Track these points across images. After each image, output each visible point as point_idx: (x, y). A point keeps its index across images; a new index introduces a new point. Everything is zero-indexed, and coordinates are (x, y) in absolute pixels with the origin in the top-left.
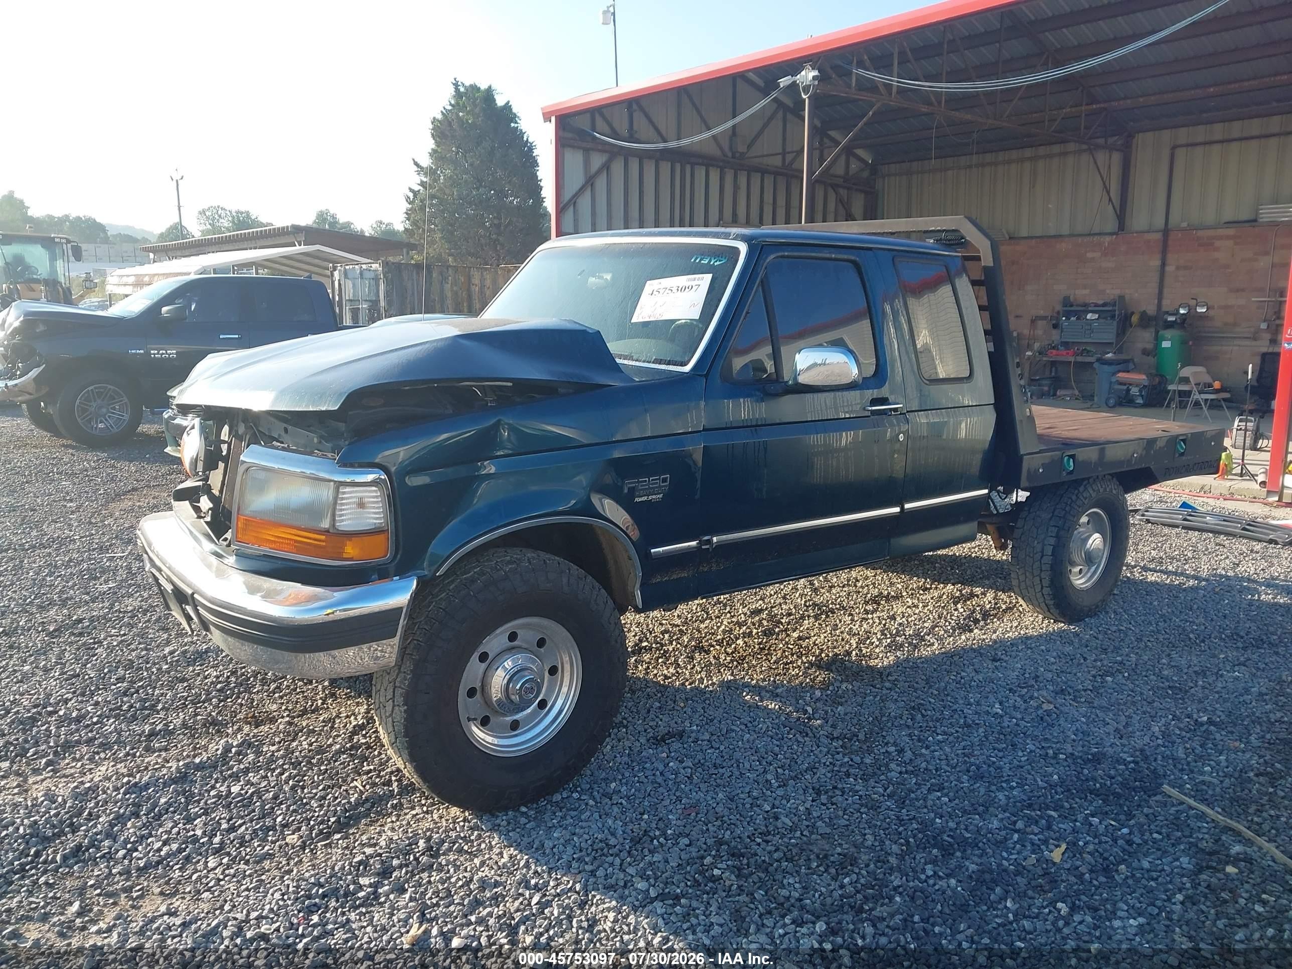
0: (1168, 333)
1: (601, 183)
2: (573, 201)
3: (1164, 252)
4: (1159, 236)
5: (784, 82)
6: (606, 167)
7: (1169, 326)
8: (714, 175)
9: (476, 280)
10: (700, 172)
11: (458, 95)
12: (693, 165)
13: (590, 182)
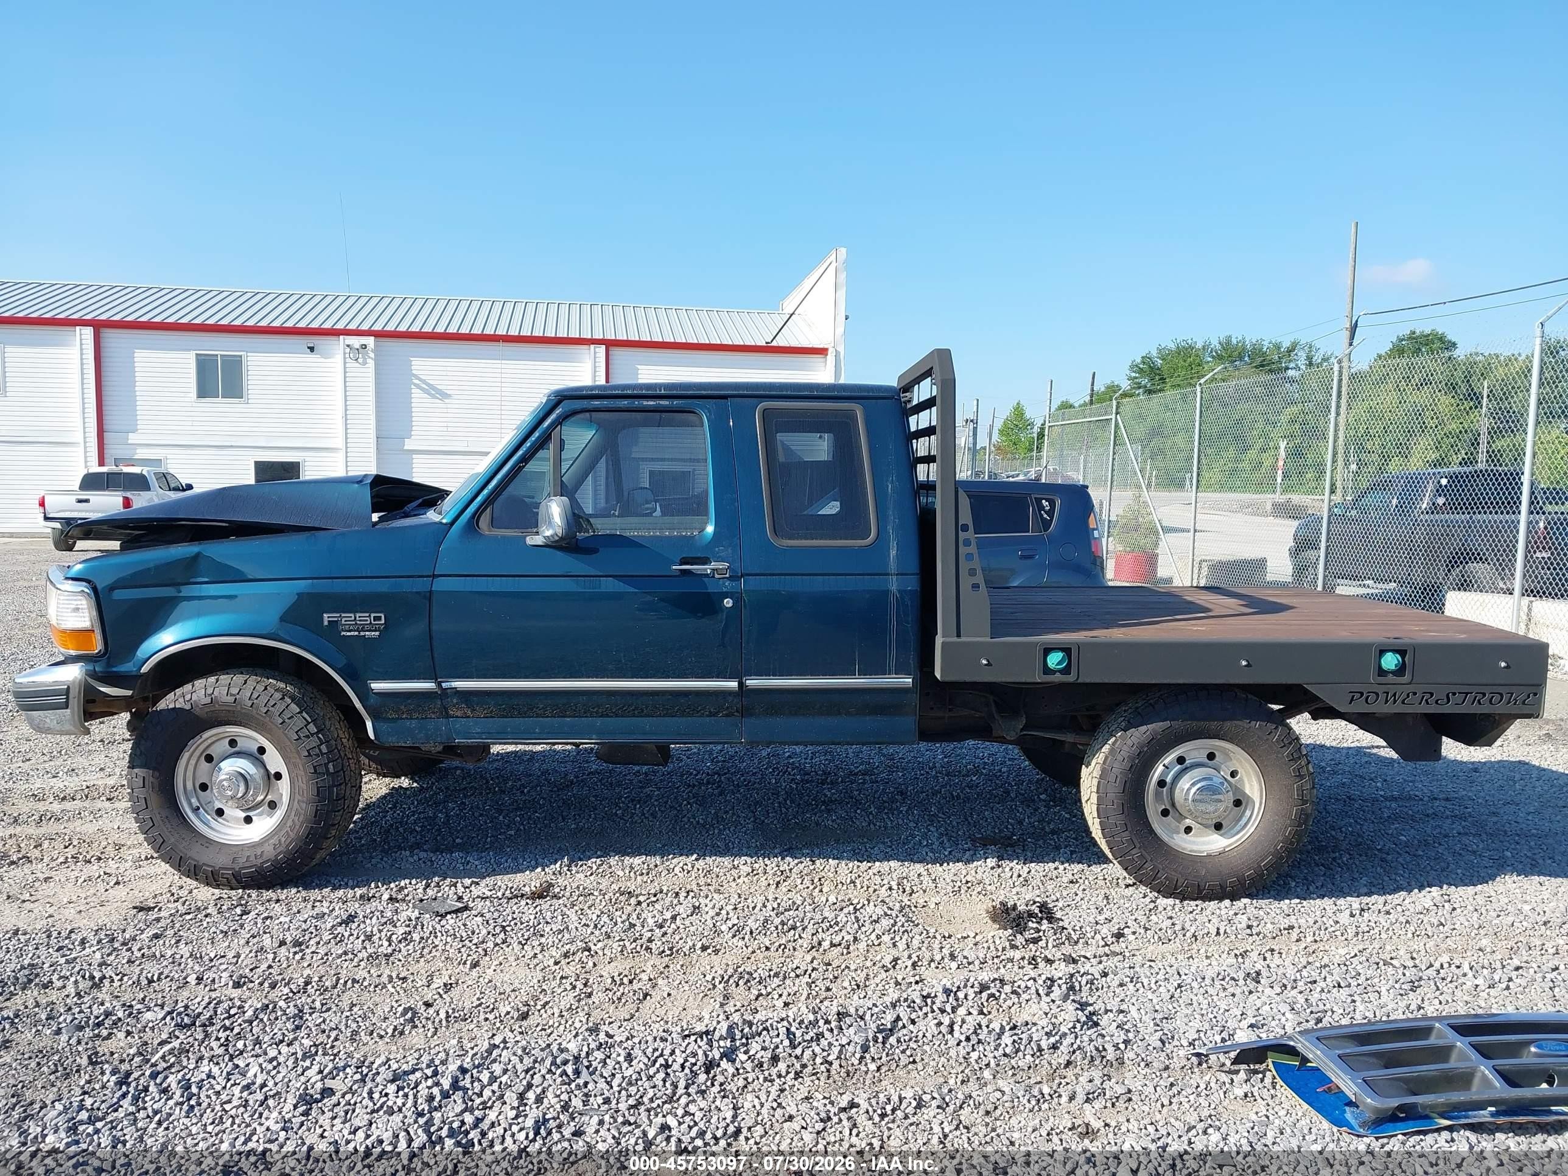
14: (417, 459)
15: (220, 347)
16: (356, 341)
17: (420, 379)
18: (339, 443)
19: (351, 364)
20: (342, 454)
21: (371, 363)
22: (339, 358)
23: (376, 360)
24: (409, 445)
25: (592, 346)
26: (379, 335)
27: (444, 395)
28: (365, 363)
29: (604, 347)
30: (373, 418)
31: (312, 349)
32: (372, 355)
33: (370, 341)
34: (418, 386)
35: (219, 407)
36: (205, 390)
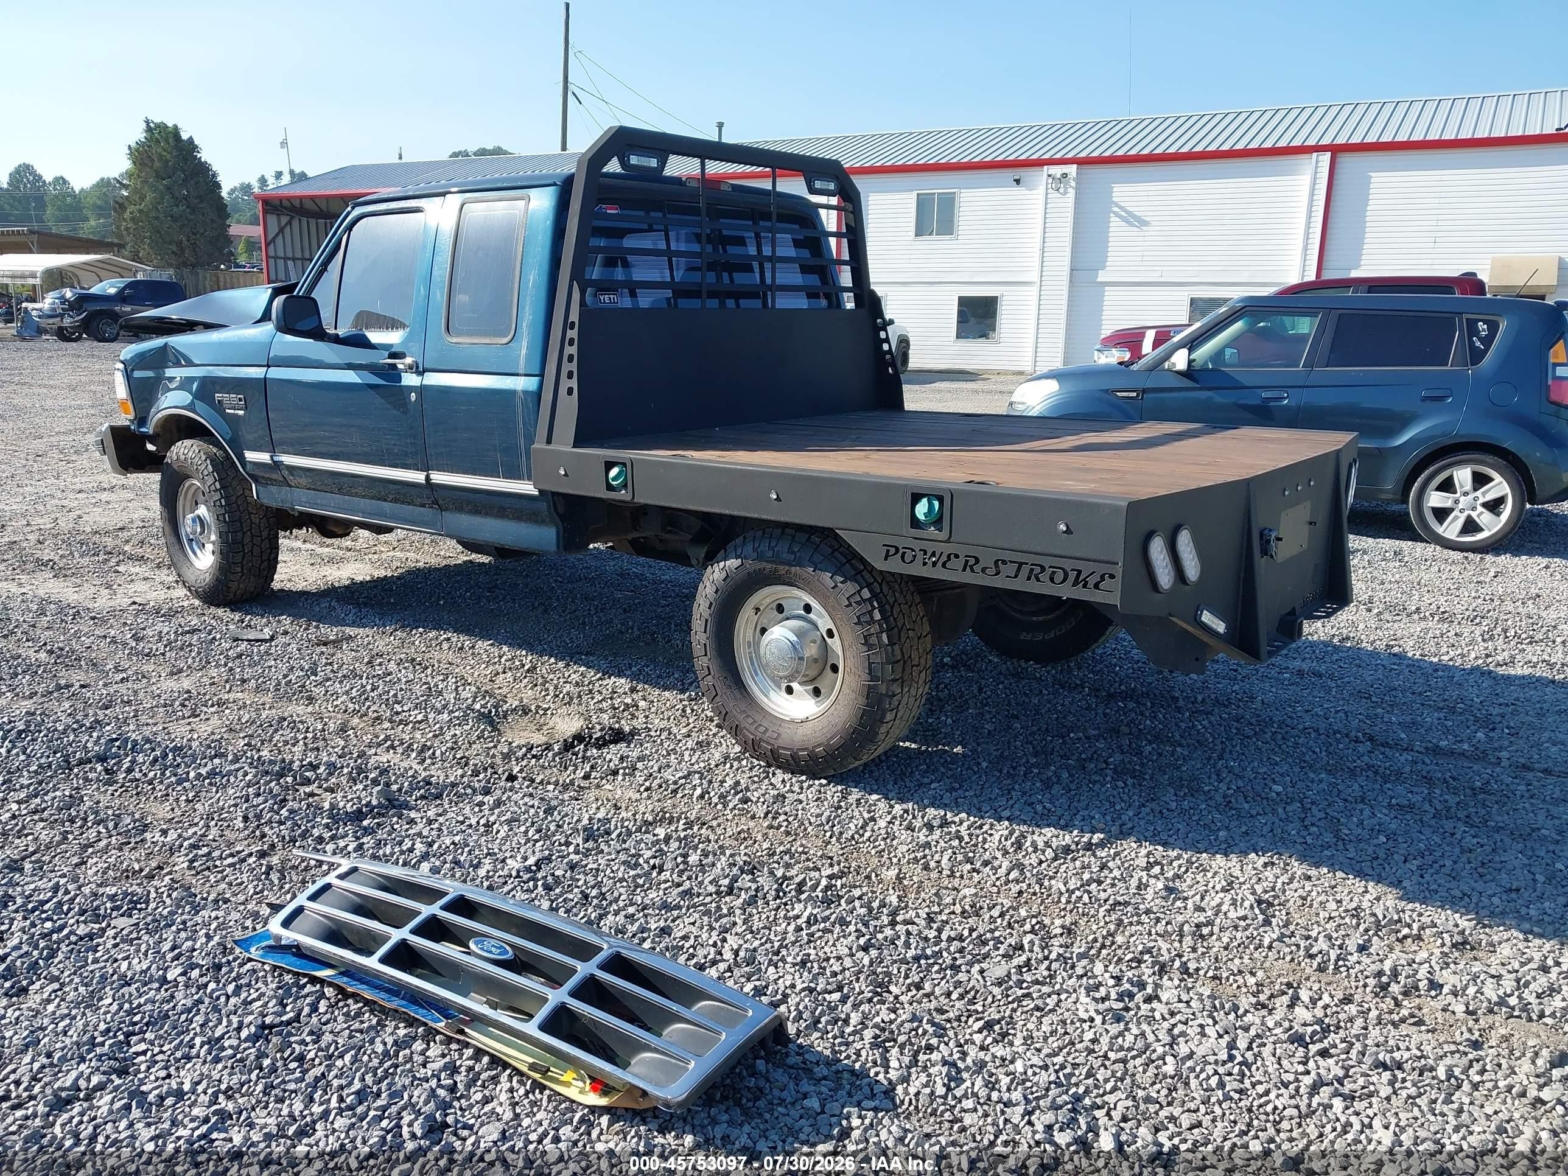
1: (287, 230)
2: (273, 240)
11: (149, 130)
13: (281, 230)
14: (1110, 293)
15: (936, 185)
16: (1057, 170)
17: (1121, 207)
18: (1034, 276)
19: (1053, 194)
20: (1035, 289)
21: (1072, 193)
22: (1041, 190)
23: (1077, 189)
24: (1102, 277)
25: (1315, 155)
26: (1080, 162)
27: (1143, 223)
28: (1065, 193)
29: (1329, 154)
30: (1068, 250)
31: (1018, 181)
32: (1073, 184)
33: (1072, 169)
34: (1117, 215)
35: (934, 244)
36: (921, 230)
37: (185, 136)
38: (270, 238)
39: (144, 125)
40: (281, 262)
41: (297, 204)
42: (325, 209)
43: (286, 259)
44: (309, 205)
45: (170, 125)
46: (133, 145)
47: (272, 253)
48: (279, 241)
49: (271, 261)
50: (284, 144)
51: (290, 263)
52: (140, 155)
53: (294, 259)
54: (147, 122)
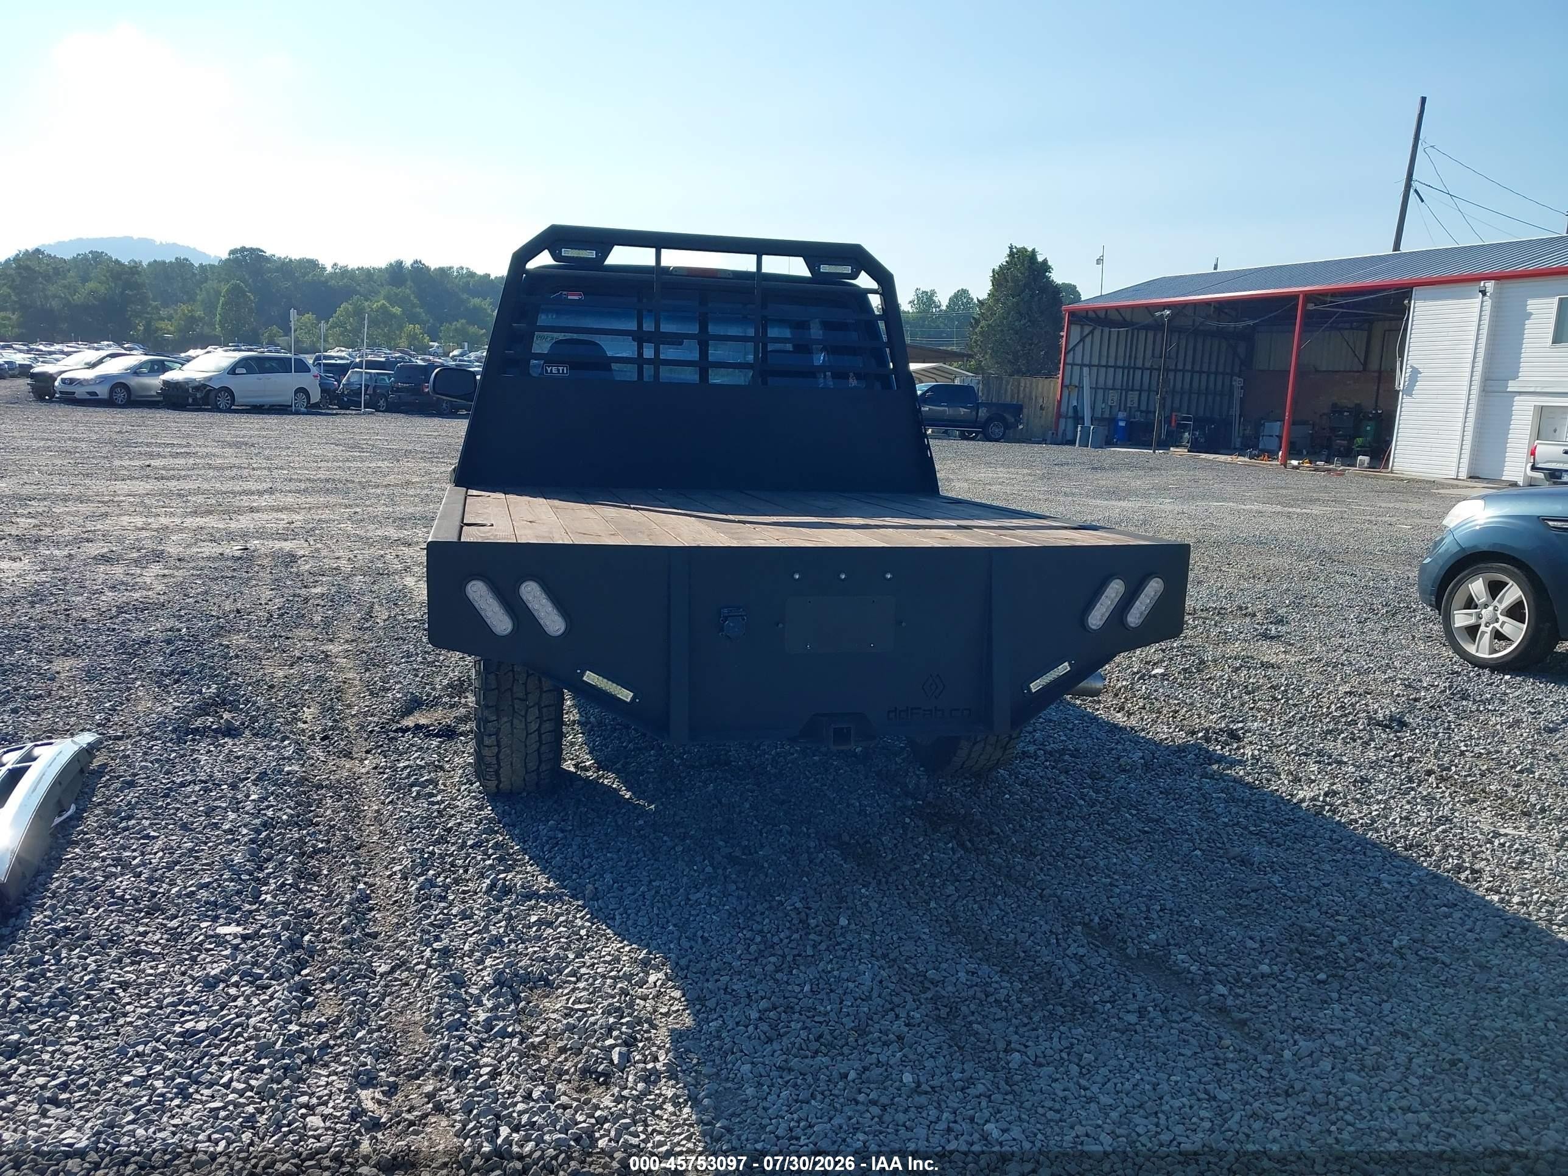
0: (1370, 423)
1: (1088, 340)
2: (1073, 349)
3: (1379, 383)
4: (1376, 374)
5: (1158, 314)
6: (1092, 332)
7: (1370, 419)
8: (1151, 335)
9: (1022, 384)
10: (1142, 334)
11: (1011, 255)
12: (1138, 330)
13: (1082, 340)
37: (1040, 259)
38: (1070, 347)
39: (1008, 251)
40: (1077, 369)
41: (1102, 314)
42: (1128, 318)
43: (1082, 365)
44: (1115, 316)
45: (1030, 249)
46: (997, 268)
47: (1069, 360)
48: (1079, 348)
49: (1068, 367)
50: (1099, 261)
51: (1086, 370)
52: (1000, 278)
53: (1090, 366)
54: (1011, 248)
